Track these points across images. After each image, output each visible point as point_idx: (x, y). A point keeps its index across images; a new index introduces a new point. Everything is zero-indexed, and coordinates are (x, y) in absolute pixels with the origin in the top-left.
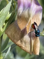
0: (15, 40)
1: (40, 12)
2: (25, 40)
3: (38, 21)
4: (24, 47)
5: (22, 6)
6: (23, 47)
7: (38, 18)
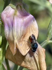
0: (18, 62)
1: (32, 21)
2: (28, 59)
3: (34, 32)
4: (29, 66)
5: (7, 26)
6: (29, 68)
7: (33, 28)
